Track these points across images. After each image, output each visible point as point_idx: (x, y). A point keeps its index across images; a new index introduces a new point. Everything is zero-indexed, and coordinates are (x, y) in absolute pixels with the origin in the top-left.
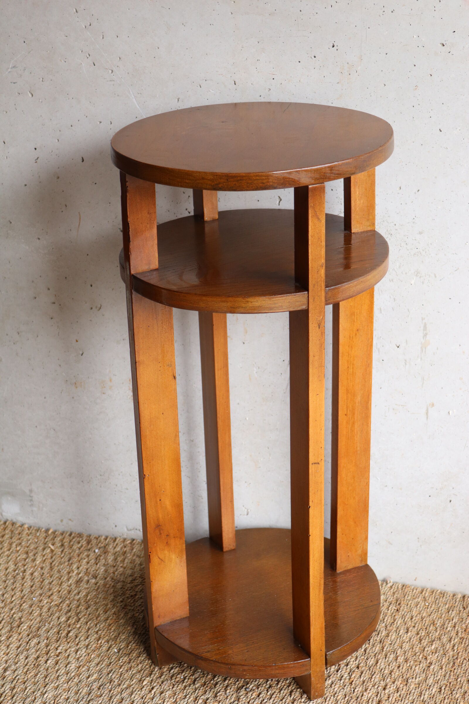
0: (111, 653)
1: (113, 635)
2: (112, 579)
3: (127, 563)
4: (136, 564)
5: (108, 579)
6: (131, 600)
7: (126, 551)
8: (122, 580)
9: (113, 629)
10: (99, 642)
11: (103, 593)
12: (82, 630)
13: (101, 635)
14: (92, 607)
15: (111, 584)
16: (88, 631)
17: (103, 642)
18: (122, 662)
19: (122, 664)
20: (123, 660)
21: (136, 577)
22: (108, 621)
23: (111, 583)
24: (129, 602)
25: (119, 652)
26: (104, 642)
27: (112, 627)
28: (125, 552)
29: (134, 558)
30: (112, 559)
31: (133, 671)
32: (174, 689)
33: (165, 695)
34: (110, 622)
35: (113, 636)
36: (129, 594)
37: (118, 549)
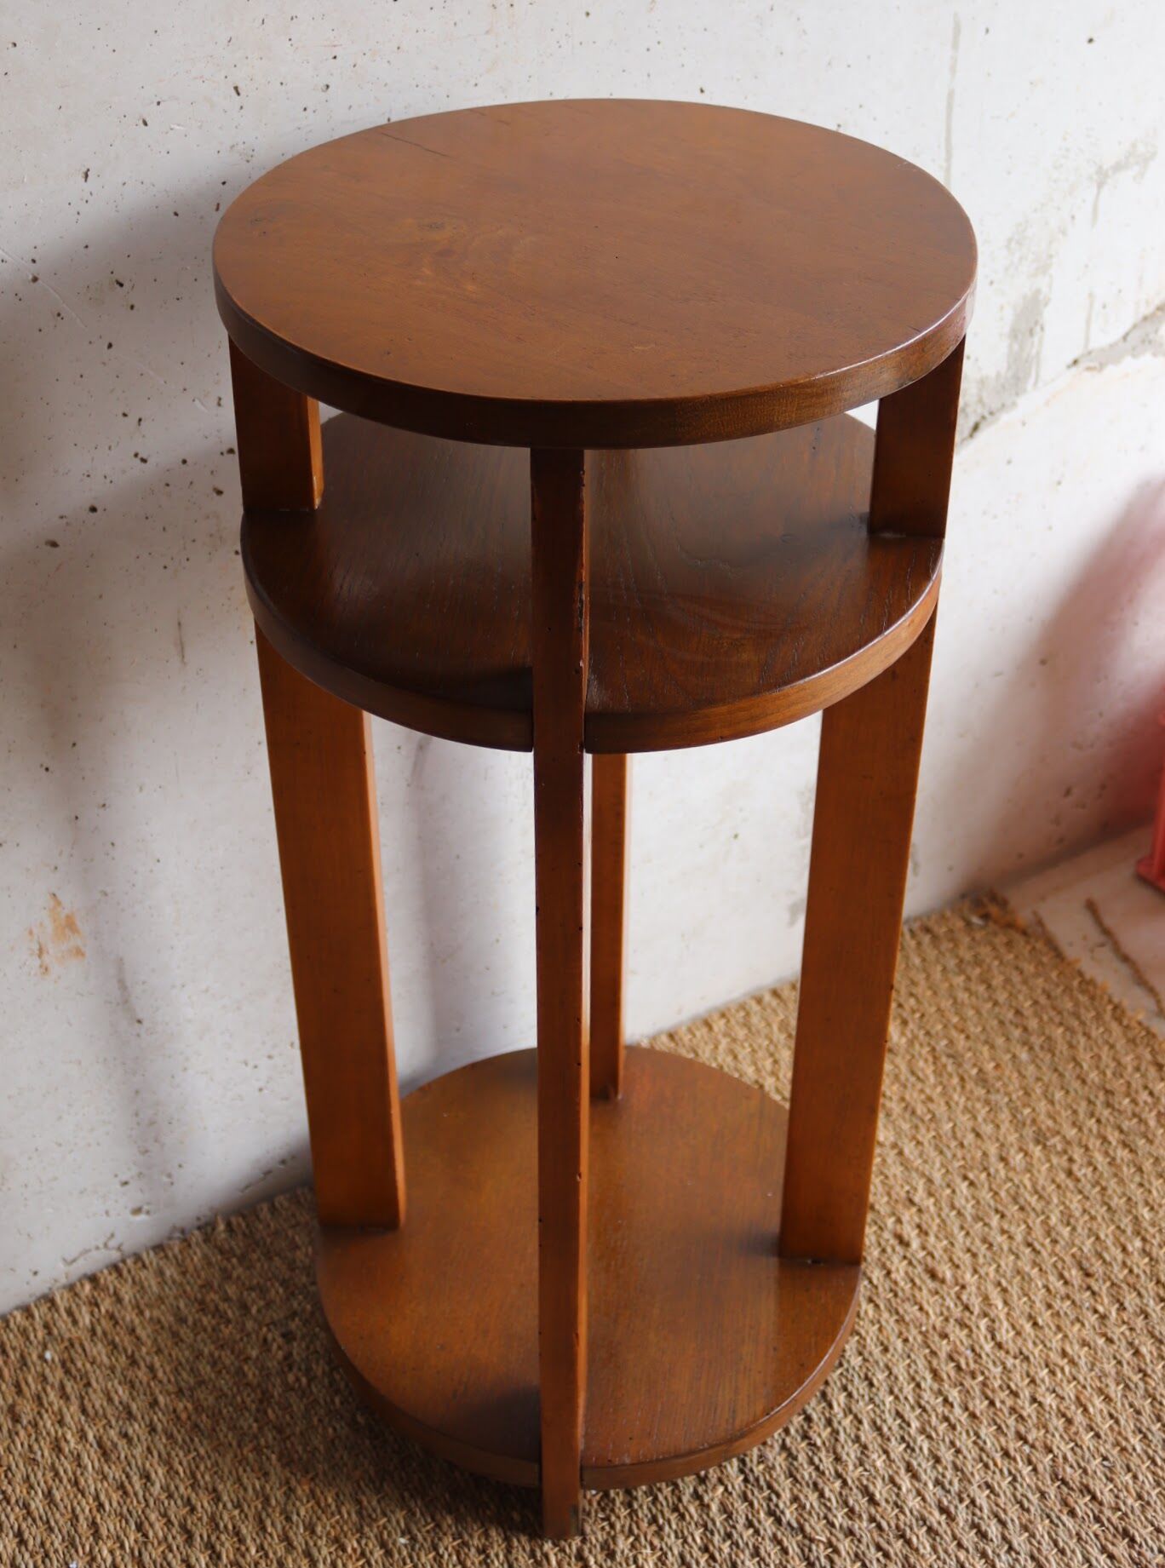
0: (405, 1553)
1: (349, 1514)
2: (169, 1394)
3: (148, 1336)
4: (170, 1327)
5: (161, 1399)
6: (274, 1411)
7: (107, 1311)
8: (192, 1381)
9: (330, 1500)
10: (349, 1550)
11: (196, 1440)
12: (275, 1553)
13: (328, 1534)
14: (220, 1487)
15: (186, 1408)
16: (290, 1547)
17: (356, 1545)
18: (450, 1555)
19: (455, 1558)
20: (446, 1549)
21: (211, 1354)
22: (299, 1492)
23: (181, 1406)
24: (277, 1417)
25: (413, 1539)
26: (359, 1542)
27: (326, 1500)
28: (112, 1317)
29: (147, 1314)
30: (104, 1351)
31: (497, 1556)
32: (618, 1527)
33: (623, 1552)
34: (303, 1491)
35: (354, 1516)
36: (253, 1401)
37: (85, 1319)
